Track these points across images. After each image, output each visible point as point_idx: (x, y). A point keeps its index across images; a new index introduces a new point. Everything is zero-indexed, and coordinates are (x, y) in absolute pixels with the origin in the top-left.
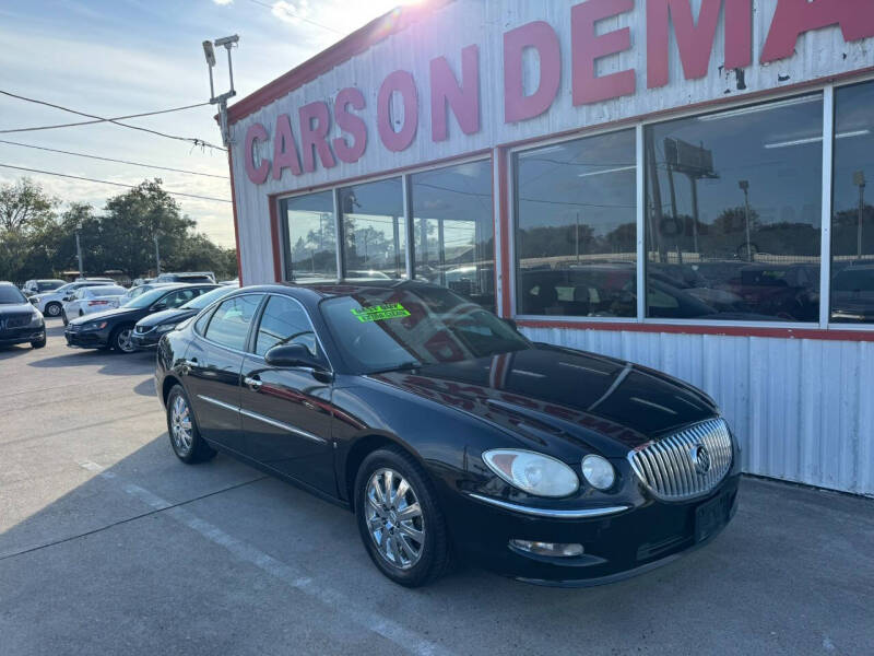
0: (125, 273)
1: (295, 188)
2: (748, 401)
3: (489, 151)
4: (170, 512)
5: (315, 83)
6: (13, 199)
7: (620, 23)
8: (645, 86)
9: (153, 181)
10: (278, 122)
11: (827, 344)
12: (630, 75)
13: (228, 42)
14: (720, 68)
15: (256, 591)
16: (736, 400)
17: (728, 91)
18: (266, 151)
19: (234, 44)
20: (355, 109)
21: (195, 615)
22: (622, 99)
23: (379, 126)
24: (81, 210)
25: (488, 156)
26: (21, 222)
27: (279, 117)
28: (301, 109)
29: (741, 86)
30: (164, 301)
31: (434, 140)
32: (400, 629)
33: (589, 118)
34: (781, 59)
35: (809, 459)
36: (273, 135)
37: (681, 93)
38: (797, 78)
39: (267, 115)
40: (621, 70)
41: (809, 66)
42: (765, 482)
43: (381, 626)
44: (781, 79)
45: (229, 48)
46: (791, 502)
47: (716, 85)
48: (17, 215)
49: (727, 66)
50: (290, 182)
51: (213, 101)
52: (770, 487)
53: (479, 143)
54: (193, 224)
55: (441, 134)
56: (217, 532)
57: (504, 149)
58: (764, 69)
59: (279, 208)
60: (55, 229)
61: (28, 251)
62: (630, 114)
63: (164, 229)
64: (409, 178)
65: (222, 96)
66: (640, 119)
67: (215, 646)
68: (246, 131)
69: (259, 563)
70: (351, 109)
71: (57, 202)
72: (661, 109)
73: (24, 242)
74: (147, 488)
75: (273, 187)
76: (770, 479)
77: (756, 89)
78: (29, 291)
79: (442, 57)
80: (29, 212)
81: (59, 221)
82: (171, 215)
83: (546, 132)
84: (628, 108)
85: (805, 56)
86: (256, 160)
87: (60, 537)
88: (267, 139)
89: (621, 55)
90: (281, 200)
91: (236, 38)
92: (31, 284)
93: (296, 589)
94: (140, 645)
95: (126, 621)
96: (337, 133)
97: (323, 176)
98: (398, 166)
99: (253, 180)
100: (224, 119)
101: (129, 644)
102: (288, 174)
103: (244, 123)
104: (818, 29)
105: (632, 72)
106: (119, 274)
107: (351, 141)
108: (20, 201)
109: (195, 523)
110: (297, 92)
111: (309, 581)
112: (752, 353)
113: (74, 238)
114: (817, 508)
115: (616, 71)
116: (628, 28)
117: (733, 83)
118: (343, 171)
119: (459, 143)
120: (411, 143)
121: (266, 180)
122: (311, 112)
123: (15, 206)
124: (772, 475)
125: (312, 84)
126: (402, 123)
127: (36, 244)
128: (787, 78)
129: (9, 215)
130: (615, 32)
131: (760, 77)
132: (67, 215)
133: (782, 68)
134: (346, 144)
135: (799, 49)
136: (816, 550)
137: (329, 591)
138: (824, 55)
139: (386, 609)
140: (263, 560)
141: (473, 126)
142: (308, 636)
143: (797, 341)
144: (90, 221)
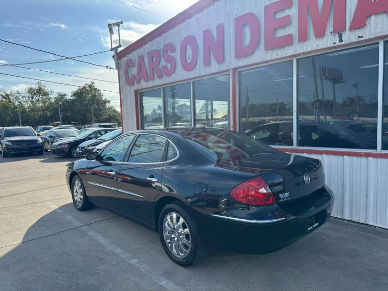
0: (79, 123)
1: (146, 87)
2: (343, 185)
3: (228, 71)
4: (82, 228)
5: (154, 41)
6: (34, 92)
7: (287, 13)
8: (297, 41)
9: (91, 83)
10: (139, 59)
11: (380, 160)
12: (290, 36)
13: (118, 24)
14: (331, 33)
15: (113, 264)
16: (338, 184)
17: (335, 43)
18: (134, 71)
19: (121, 25)
20: (171, 52)
21: (85, 274)
22: (287, 47)
23: (181, 60)
24: (62, 96)
25: (228, 73)
26: (37, 101)
27: (139, 56)
28: (148, 53)
29: (341, 41)
30: (93, 136)
31: (204, 66)
32: (172, 284)
33: (272, 56)
34: (359, 28)
35: (371, 213)
36: (136, 64)
37: (313, 44)
38: (366, 37)
39: (134, 56)
40: (287, 34)
41: (372, 31)
42: (350, 223)
43: (164, 283)
44: (359, 37)
45: (119, 27)
46: (361, 233)
47: (329, 41)
48: (36, 98)
49: (334, 32)
50: (144, 85)
51: (112, 49)
52: (353, 225)
53: (223, 67)
54: (109, 102)
55: (207, 63)
56: (100, 237)
57: (234, 70)
58: (351, 33)
59: (139, 96)
60: (51, 104)
61: (39, 113)
62: (290, 54)
63: (97, 104)
64: (193, 83)
65: (115, 48)
66: (295, 56)
67: (91, 288)
68: (125, 62)
69: (116, 252)
70: (169, 52)
71: (52, 92)
72: (305, 51)
73: (38, 110)
74: (75, 217)
75: (136, 87)
76: (353, 222)
77: (348, 42)
78: (39, 131)
79: (208, 29)
80: (41, 97)
81: (53, 100)
82: (99, 98)
83: (253, 62)
84: (289, 51)
85: (370, 27)
86: (129, 74)
87: (35, 237)
88: (134, 66)
89: (286, 28)
90: (140, 93)
91: (122, 23)
92: (40, 127)
93: (130, 264)
94: (60, 286)
95: (57, 275)
96: (163, 63)
97: (157, 82)
98: (188, 78)
99: (128, 84)
100: (116, 57)
101: (55, 285)
102: (142, 81)
103: (125, 59)
104: (376, 14)
105: (291, 35)
106: (77, 123)
107: (169, 66)
108: (37, 92)
109: (92, 233)
110: (146, 45)
111: (136, 261)
112: (345, 164)
113: (58, 108)
114: (373, 236)
115: (284, 35)
116: (289, 15)
117: (337, 39)
118: (166, 80)
119: (215, 67)
120: (194, 68)
121: (133, 84)
122: (152, 54)
123: (35, 94)
124: (354, 220)
125: (153, 42)
126: (191, 59)
127: (43, 111)
128: (362, 37)
129: (32, 98)
130: (284, 17)
131: (350, 37)
132: (56, 98)
133: (359, 33)
134: (167, 68)
135: (367, 23)
136: (370, 256)
137: (144, 266)
138: (379, 26)
139: (168, 275)
140: (118, 251)
141: (221, 60)
142: (132, 285)
143: (366, 159)
144: (65, 100)
